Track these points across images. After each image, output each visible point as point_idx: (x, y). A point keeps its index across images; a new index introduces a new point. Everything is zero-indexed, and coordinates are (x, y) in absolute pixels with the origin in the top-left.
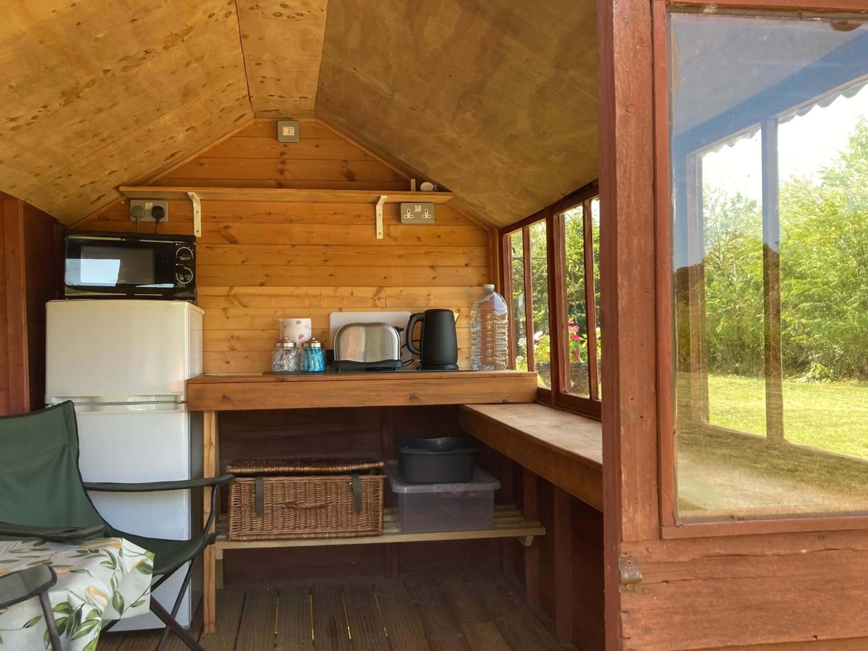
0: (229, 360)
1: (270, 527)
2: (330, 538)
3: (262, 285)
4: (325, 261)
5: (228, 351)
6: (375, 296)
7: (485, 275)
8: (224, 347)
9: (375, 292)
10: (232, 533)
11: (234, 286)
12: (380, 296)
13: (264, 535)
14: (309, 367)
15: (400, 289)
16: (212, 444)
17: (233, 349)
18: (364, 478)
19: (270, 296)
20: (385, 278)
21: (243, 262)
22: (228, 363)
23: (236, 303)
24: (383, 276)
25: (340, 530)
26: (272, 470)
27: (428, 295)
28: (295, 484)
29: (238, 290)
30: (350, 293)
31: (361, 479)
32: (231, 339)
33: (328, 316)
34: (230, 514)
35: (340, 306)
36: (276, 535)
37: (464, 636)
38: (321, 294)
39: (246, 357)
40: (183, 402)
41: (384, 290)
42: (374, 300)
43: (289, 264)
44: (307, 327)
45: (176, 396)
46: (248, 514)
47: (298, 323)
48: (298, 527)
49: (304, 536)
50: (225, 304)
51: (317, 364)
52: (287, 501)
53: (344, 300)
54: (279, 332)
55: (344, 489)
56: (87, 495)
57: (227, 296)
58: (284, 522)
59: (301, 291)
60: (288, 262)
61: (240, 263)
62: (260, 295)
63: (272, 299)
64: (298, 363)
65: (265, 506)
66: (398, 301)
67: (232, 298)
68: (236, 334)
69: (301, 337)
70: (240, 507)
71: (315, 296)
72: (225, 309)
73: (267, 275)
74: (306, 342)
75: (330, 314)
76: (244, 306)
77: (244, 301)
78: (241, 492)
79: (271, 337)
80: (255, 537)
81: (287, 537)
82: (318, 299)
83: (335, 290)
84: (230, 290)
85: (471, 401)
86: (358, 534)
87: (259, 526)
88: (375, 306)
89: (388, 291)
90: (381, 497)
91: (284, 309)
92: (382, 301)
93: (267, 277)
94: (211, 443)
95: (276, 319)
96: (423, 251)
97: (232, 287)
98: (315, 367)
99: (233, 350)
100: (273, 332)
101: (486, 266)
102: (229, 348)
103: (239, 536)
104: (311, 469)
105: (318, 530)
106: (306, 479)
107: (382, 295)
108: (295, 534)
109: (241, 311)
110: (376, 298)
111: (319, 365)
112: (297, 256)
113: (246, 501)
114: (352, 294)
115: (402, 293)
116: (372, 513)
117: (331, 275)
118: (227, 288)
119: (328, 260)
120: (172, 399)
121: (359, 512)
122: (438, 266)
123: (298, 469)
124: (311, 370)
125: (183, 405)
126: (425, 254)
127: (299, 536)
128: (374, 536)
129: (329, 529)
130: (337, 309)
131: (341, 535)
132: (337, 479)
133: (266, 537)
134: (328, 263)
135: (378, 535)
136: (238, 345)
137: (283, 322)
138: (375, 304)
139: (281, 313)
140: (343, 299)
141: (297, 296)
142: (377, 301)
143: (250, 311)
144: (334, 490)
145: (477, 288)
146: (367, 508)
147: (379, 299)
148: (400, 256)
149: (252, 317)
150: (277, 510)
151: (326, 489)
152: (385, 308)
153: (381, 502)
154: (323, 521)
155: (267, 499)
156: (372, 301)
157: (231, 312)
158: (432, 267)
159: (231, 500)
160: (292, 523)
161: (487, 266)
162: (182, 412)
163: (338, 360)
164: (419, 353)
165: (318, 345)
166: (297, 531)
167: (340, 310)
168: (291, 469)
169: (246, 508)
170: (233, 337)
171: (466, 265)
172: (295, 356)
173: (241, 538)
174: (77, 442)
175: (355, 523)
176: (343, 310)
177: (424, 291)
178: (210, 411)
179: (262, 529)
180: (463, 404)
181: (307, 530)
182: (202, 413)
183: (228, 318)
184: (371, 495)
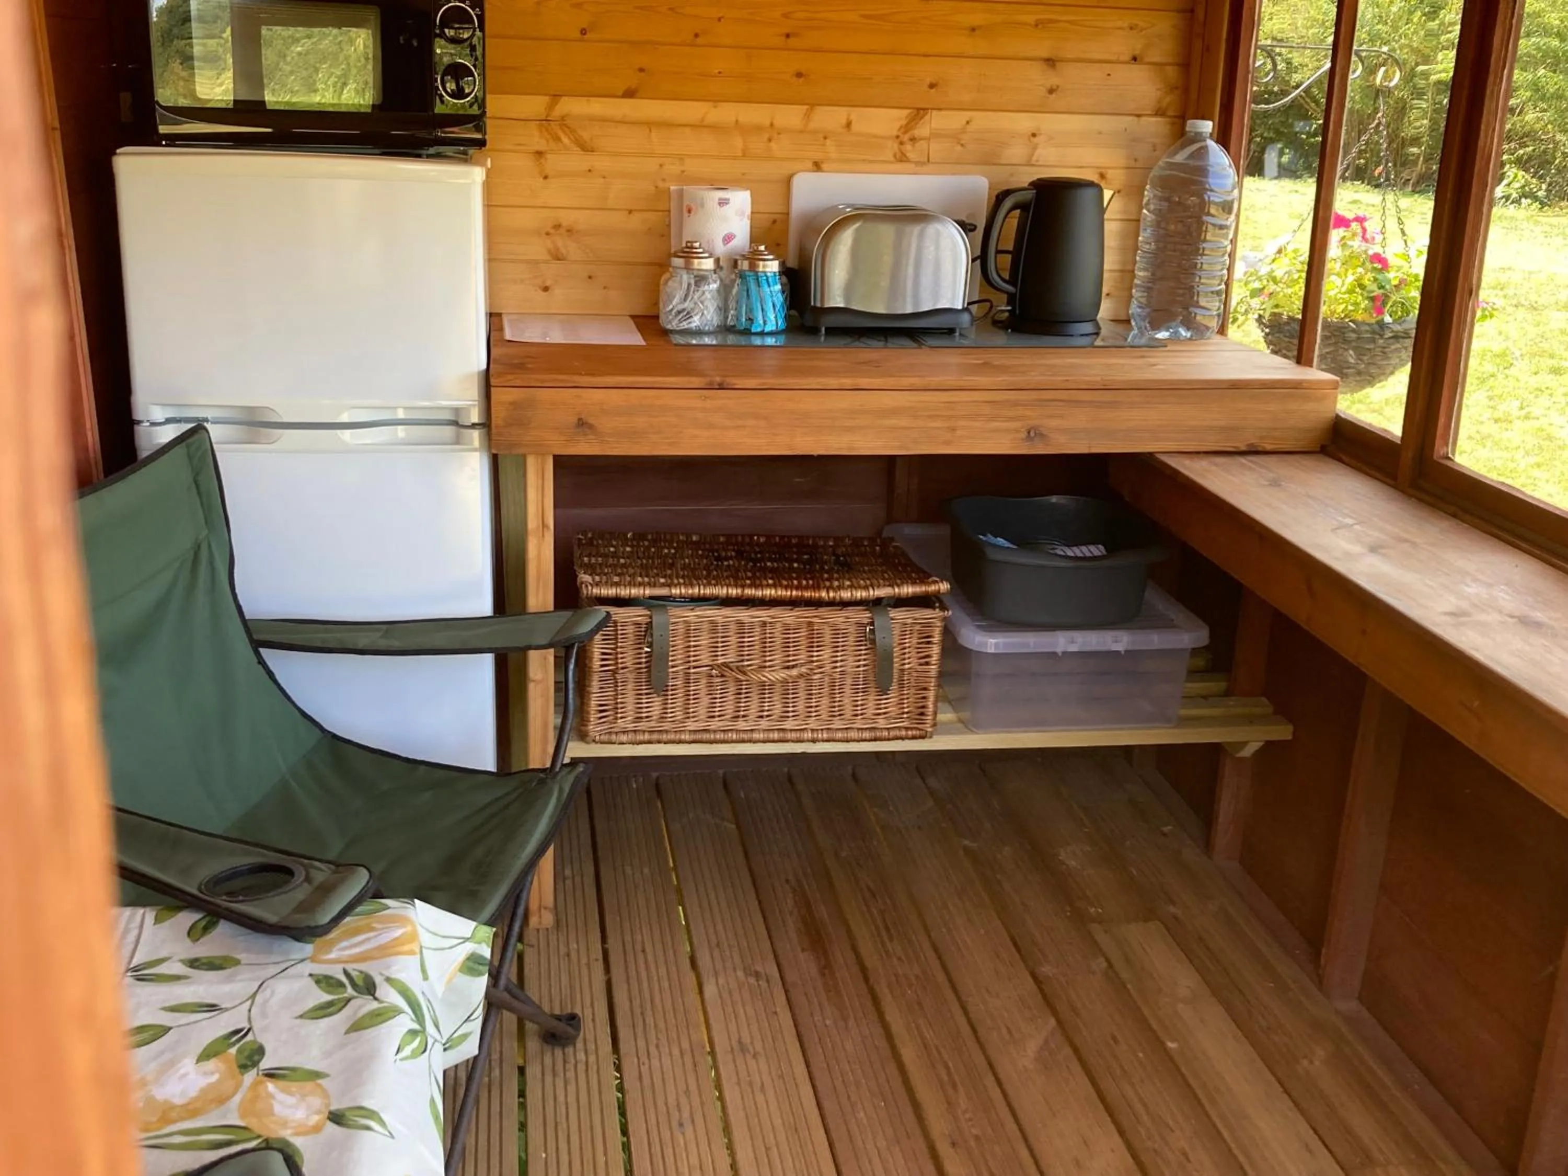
0: (548, 283)
1: (680, 715)
2: (814, 741)
3: (630, 94)
4: (788, 36)
5: (546, 262)
6: (905, 132)
7: (1177, 88)
8: (537, 249)
9: (904, 122)
10: (594, 727)
11: (561, 96)
12: (917, 132)
13: (667, 732)
14: (751, 320)
15: (967, 115)
16: (548, 528)
17: (558, 257)
18: (899, 615)
19: (650, 124)
20: (932, 86)
21: (583, 32)
22: (546, 289)
23: (565, 140)
24: (928, 81)
25: (837, 724)
26: (690, 591)
27: (1034, 135)
28: (740, 623)
29: (571, 106)
30: (844, 122)
31: (892, 619)
32: (552, 231)
33: (788, 181)
34: (590, 686)
35: (818, 156)
36: (695, 731)
37: (1110, 965)
38: (772, 125)
39: (590, 277)
40: (474, 426)
41: (927, 117)
42: (902, 143)
43: (700, 41)
44: (741, 214)
45: (457, 410)
46: (630, 686)
47: (723, 202)
48: (744, 716)
49: (756, 736)
50: (538, 142)
51: (771, 316)
52: (721, 660)
53: (828, 142)
54: (669, 216)
55: (852, 639)
56: (262, 662)
57: (545, 122)
58: (712, 705)
59: (727, 113)
60: (696, 35)
61: (577, 35)
62: (623, 122)
63: (653, 134)
64: (723, 309)
65: (671, 670)
66: (959, 148)
67: (555, 127)
68: (567, 218)
69: (728, 238)
70: (615, 672)
71: (758, 129)
72: (539, 154)
73: (641, 70)
74: (744, 257)
75: (792, 176)
76: (586, 148)
77: (586, 135)
78: (616, 639)
79: (650, 229)
80: (647, 737)
81: (719, 736)
82: (766, 136)
83: (808, 116)
84: (551, 107)
85: (1173, 446)
86: (878, 734)
87: (656, 710)
88: (902, 158)
89: (938, 121)
90: (935, 659)
91: (681, 158)
92: (922, 145)
93: (643, 74)
94: (544, 525)
95: (661, 184)
96: (1031, 19)
97: (556, 97)
98: (765, 323)
99: (559, 259)
100: (652, 216)
101: (1178, 65)
102: (549, 252)
103: (610, 733)
104: (779, 593)
105: (789, 724)
106: (763, 614)
107: (922, 130)
108: (737, 731)
109: (576, 161)
110: (906, 138)
111: (776, 317)
112: (719, 19)
113: (628, 658)
114: (849, 125)
115: (971, 128)
116: (913, 691)
117: (799, 75)
118: (543, 100)
119: (796, 35)
120: (448, 416)
121: (883, 690)
122: (1062, 60)
123: (749, 592)
124: (756, 328)
125: (476, 434)
126: (1037, 25)
127: (745, 736)
128: (914, 738)
129: (813, 724)
130: (809, 165)
131: (839, 735)
132: (838, 617)
133: (672, 736)
134: (792, 42)
135: (922, 737)
136: (571, 248)
137: (681, 193)
138: (903, 154)
139: (673, 168)
140: (825, 138)
141: (714, 128)
142: (908, 147)
143: (600, 162)
144: (828, 638)
145: (1154, 119)
146: (901, 680)
147: (913, 140)
148: (973, 30)
149: (604, 177)
150: (697, 681)
151: (810, 637)
152: (925, 164)
153: (934, 669)
154: (801, 705)
155: (677, 657)
156: (893, 146)
157: (553, 162)
158: (1050, 62)
159: (591, 659)
160: (730, 709)
161: (1185, 65)
162: (475, 450)
163: (818, 305)
164: (1011, 288)
165: (772, 266)
166: (741, 725)
167: (817, 167)
168: (734, 592)
169: (628, 675)
170: (557, 227)
171: (1135, 59)
172: (718, 291)
173: (614, 737)
174: (227, 534)
175: (870, 712)
176: (824, 166)
177: (1024, 122)
178: (542, 454)
179: (662, 718)
180: (1151, 454)
181: (764, 723)
182: (524, 457)
183: (546, 177)
184: (913, 654)
